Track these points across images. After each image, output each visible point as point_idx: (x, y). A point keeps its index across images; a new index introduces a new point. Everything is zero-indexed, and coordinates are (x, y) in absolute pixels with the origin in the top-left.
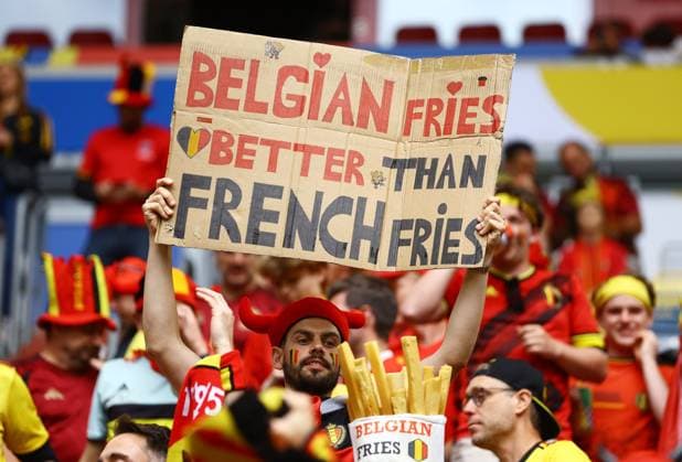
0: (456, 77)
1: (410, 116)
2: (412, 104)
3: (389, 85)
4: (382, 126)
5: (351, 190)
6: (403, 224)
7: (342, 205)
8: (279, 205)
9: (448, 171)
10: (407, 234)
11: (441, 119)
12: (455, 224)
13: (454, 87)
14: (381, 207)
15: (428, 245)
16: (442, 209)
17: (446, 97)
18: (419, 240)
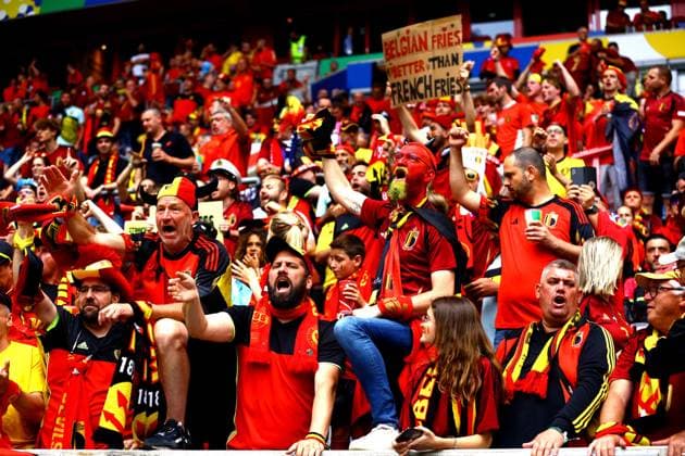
0: (445, 25)
1: (433, 41)
2: (433, 37)
3: (426, 33)
4: (426, 48)
5: (421, 74)
6: (437, 82)
7: (420, 81)
8: (408, 87)
9: (448, 61)
10: (439, 85)
11: (442, 41)
12: (452, 79)
13: (444, 29)
14: (430, 77)
15: (446, 88)
16: (448, 74)
17: (442, 33)
18: (443, 86)
